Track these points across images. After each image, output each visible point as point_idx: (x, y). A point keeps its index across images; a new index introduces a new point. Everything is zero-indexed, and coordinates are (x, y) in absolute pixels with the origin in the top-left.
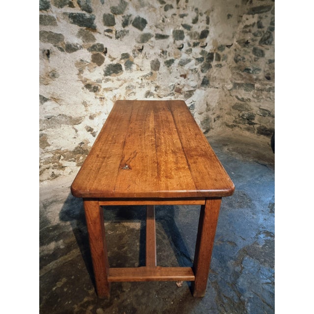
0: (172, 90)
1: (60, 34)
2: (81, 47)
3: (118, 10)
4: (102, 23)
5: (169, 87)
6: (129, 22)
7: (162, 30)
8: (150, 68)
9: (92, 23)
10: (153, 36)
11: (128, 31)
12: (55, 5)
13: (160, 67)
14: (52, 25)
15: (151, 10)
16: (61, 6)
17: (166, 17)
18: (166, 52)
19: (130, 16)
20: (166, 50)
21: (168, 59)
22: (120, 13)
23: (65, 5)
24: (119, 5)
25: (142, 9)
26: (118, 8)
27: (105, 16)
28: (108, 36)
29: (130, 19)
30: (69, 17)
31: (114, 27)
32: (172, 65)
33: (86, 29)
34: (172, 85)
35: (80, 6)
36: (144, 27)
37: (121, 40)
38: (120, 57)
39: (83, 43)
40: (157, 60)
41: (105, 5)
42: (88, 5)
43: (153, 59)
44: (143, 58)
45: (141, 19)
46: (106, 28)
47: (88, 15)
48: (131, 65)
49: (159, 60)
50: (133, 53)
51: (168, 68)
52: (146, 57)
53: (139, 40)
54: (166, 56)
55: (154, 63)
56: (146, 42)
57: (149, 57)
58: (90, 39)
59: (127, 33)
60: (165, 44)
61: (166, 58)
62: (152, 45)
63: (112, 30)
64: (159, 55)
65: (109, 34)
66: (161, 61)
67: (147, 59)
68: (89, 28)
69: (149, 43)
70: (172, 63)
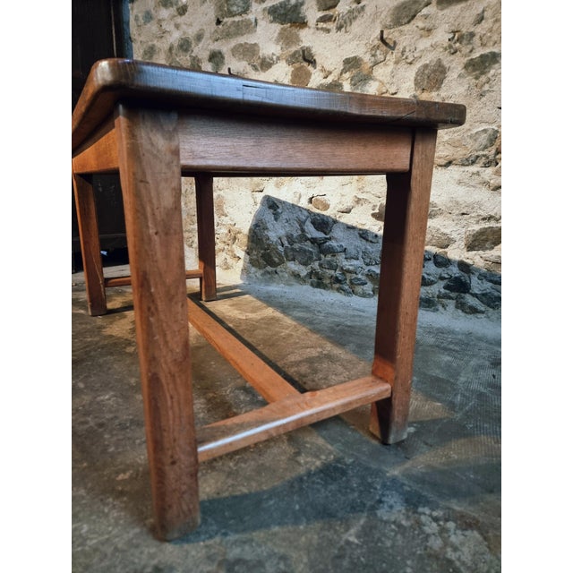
0: (486, 147)
1: (255, 44)
2: (278, 58)
4: (315, 7)
5: (471, 137)
8: (413, 86)
9: (299, 13)
10: (428, 4)
11: (363, 8)
13: (446, 81)
14: (249, 33)
18: (472, 35)
20: (472, 30)
21: (476, 55)
30: (269, 13)
31: (337, 8)
32: (492, 72)
33: (291, 27)
34: (485, 131)
37: (346, 32)
38: (342, 68)
39: (280, 52)
43: (428, 62)
44: (397, 63)
46: (321, 14)
48: (365, 84)
49: (445, 63)
50: (373, 56)
51: (474, 81)
52: (406, 58)
53: (388, 21)
54: (470, 47)
55: (426, 72)
56: (409, 22)
57: (415, 59)
58: (293, 42)
59: (359, 13)
60: (467, 14)
61: (471, 51)
62: (427, 24)
63: (332, 16)
64: (446, 49)
65: (325, 26)
66: (454, 65)
67: (411, 63)
68: (294, 23)
69: (419, 23)
70: (490, 67)
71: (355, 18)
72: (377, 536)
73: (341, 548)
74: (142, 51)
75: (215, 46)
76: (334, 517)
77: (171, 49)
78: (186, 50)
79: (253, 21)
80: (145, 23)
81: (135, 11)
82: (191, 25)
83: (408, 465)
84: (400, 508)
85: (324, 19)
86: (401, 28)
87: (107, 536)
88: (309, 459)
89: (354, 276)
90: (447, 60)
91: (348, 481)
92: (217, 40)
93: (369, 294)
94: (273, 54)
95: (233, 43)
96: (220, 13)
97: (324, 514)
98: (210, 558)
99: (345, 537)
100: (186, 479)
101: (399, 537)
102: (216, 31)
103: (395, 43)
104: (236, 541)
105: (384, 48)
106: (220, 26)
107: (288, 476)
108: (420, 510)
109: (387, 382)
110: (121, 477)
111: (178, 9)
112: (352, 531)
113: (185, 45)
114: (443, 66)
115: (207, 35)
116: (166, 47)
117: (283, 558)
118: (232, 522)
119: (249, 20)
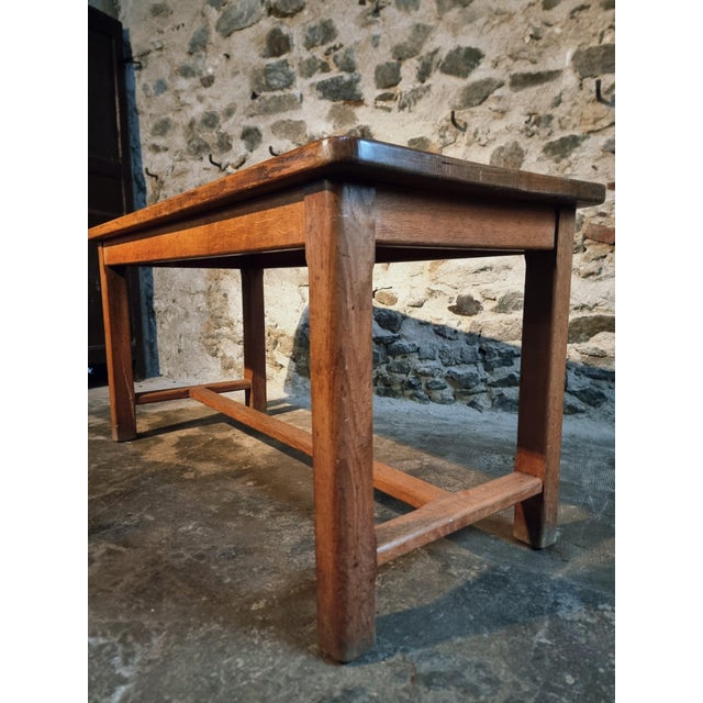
1: (301, 122)
3: (407, 50)
4: (374, 85)
6: (433, 67)
7: (534, 62)
9: (354, 90)
10: (501, 85)
11: (428, 87)
12: (302, 74)
13: (524, 165)
14: (293, 109)
15: (496, 22)
16: (310, 75)
17: (548, 25)
18: (550, 118)
19: (436, 52)
20: (549, 112)
21: (555, 138)
22: (413, 53)
23: (314, 70)
24: (409, 38)
25: (467, 27)
26: (409, 46)
27: (379, 69)
28: (382, 107)
29: (436, 59)
30: (318, 89)
31: (399, 86)
32: (574, 155)
33: (344, 104)
35: (337, 65)
36: (473, 67)
37: (410, 111)
39: (333, 131)
40: (516, 143)
41: (380, 48)
42: (348, 59)
43: (503, 144)
44: (469, 144)
45: (462, 52)
46: (380, 92)
47: (347, 77)
49: (522, 146)
50: (441, 137)
51: (555, 164)
52: (479, 140)
53: (458, 102)
54: (549, 130)
55: (502, 154)
56: (480, 103)
57: (489, 141)
58: (347, 121)
59: (425, 92)
60: (544, 96)
61: (549, 134)
62: (501, 106)
63: (393, 95)
64: (522, 132)
65: (384, 104)
66: (532, 148)
67: (484, 146)
68: (349, 100)
69: (491, 104)
70: (571, 150)
71: (420, 97)
72: (567, 635)
73: (536, 650)
74: (151, 126)
75: (251, 123)
76: (516, 622)
77: (191, 124)
78: (212, 126)
79: (298, 96)
80: (157, 94)
81: (143, 80)
82: (219, 98)
83: (569, 567)
84: (577, 607)
85: (383, 98)
86: (472, 109)
87: (271, 668)
88: (461, 571)
89: (431, 379)
90: (524, 143)
91: (513, 588)
92: (252, 116)
93: (450, 400)
94: (324, 133)
95: (273, 119)
96: (256, 86)
97: (503, 620)
98: (400, 676)
99: (536, 639)
100: (366, 585)
101: (590, 633)
102: (251, 106)
103: (466, 124)
104: (420, 657)
105: (454, 129)
106: (257, 101)
107: (448, 589)
108: (600, 607)
109: (536, 476)
110: (254, 607)
111: (202, 80)
112: (540, 633)
113: (210, 120)
114: (520, 149)
115: (239, 110)
116: (186, 121)
117: (479, 666)
118: (406, 637)
119: (294, 95)
